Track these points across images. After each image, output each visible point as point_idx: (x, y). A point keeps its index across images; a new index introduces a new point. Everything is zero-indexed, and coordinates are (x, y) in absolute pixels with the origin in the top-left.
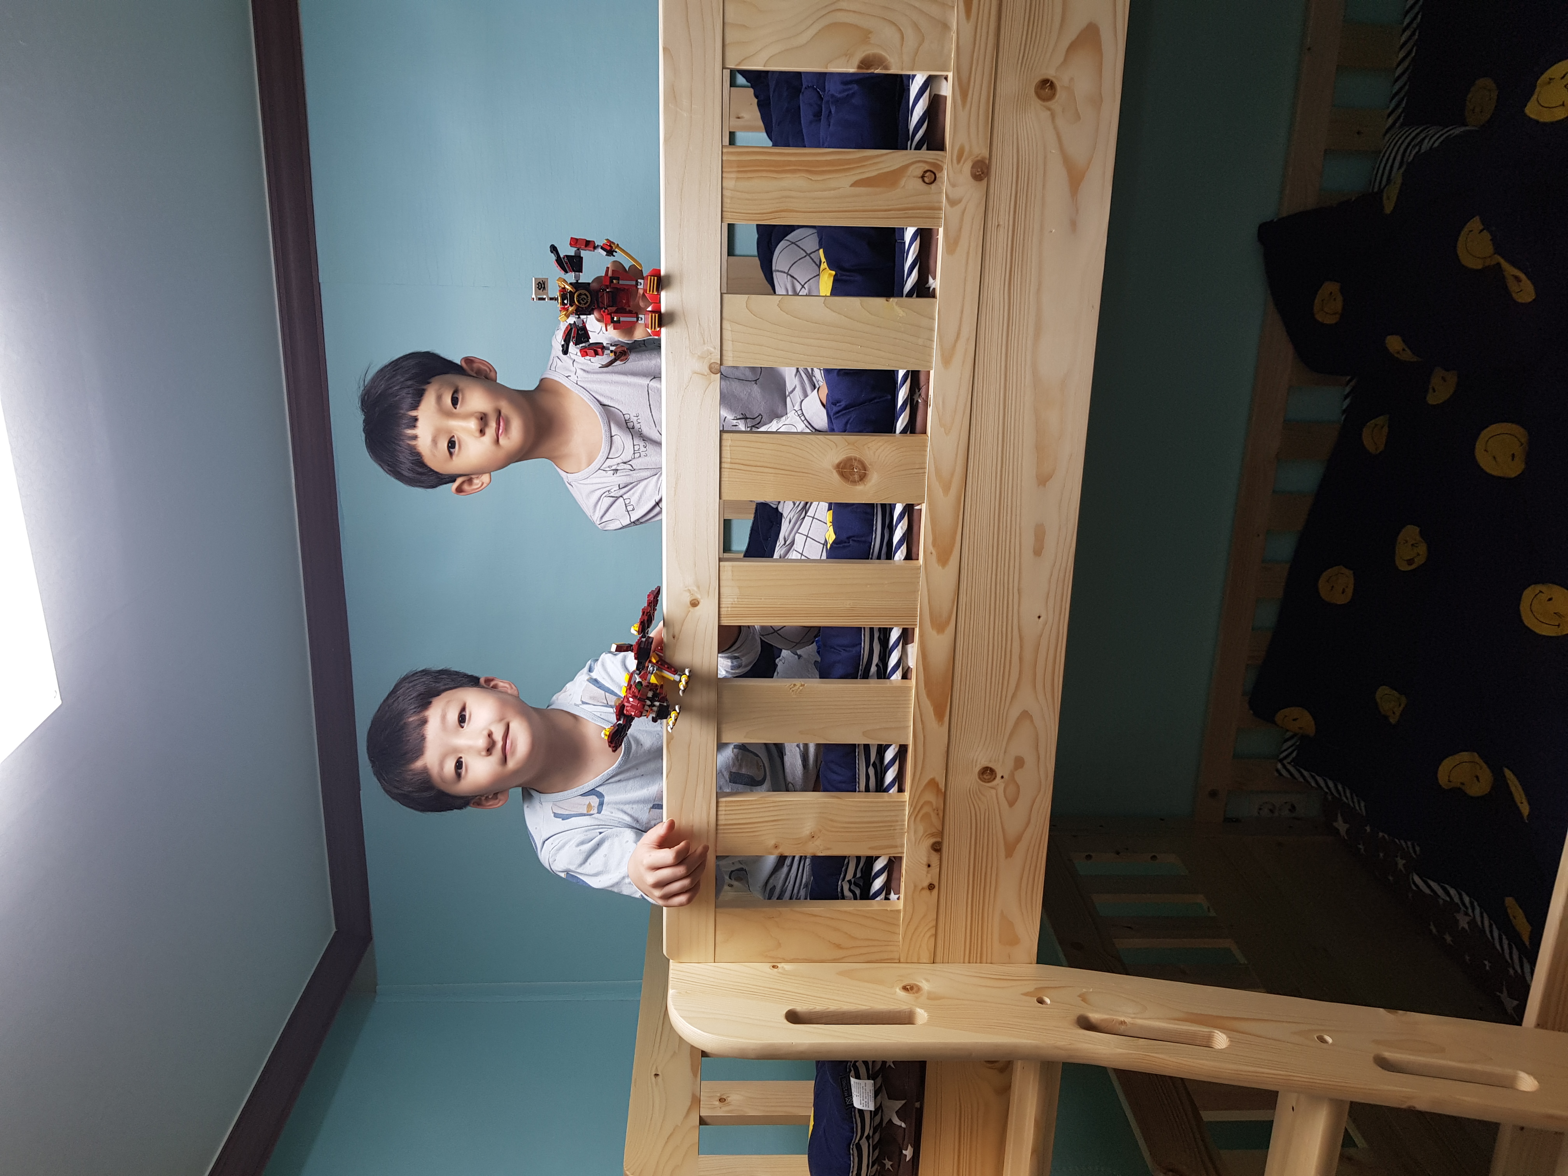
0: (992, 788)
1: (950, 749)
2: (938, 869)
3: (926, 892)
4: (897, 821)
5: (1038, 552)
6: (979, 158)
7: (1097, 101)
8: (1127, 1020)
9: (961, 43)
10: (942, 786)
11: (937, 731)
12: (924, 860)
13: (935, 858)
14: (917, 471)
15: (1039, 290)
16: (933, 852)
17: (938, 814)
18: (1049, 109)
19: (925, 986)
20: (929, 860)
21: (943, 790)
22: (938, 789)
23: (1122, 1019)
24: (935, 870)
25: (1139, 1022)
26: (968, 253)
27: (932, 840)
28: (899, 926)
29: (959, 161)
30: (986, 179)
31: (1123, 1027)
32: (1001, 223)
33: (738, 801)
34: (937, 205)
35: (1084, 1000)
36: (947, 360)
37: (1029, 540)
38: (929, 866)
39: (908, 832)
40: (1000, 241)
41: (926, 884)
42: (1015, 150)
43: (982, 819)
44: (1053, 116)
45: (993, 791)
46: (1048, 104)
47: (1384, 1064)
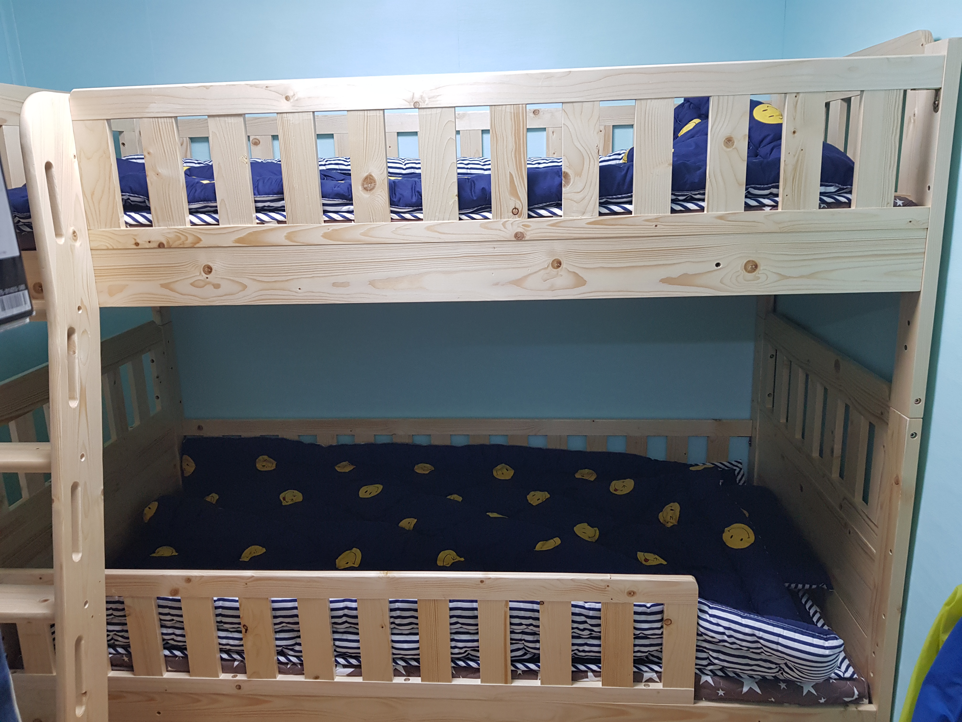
0: (200, 273)
1: (220, 248)
2: (148, 247)
3: (134, 242)
4: (174, 222)
5: (334, 284)
6: (525, 235)
7: (552, 289)
8: (76, 354)
9: (575, 221)
10: (197, 245)
11: (229, 241)
12: (152, 239)
13: (156, 245)
14: (372, 218)
15: (466, 271)
16: (158, 243)
17: (181, 244)
18: (548, 267)
19: (78, 244)
20: (153, 242)
21: (195, 246)
22: (196, 243)
23: (77, 352)
24: (147, 246)
25: (77, 361)
26: (481, 234)
27: (165, 243)
28: (111, 228)
29: (523, 225)
30: (515, 239)
31: (72, 353)
32: (496, 249)
33: (174, 129)
34: (503, 216)
35: (83, 332)
36: (429, 228)
37: (340, 279)
38: (149, 242)
39: (168, 229)
40: (487, 249)
41: (138, 241)
42: (529, 252)
43: (181, 269)
44: (545, 269)
45: (199, 274)
46: (550, 265)
47: (74, 487)
